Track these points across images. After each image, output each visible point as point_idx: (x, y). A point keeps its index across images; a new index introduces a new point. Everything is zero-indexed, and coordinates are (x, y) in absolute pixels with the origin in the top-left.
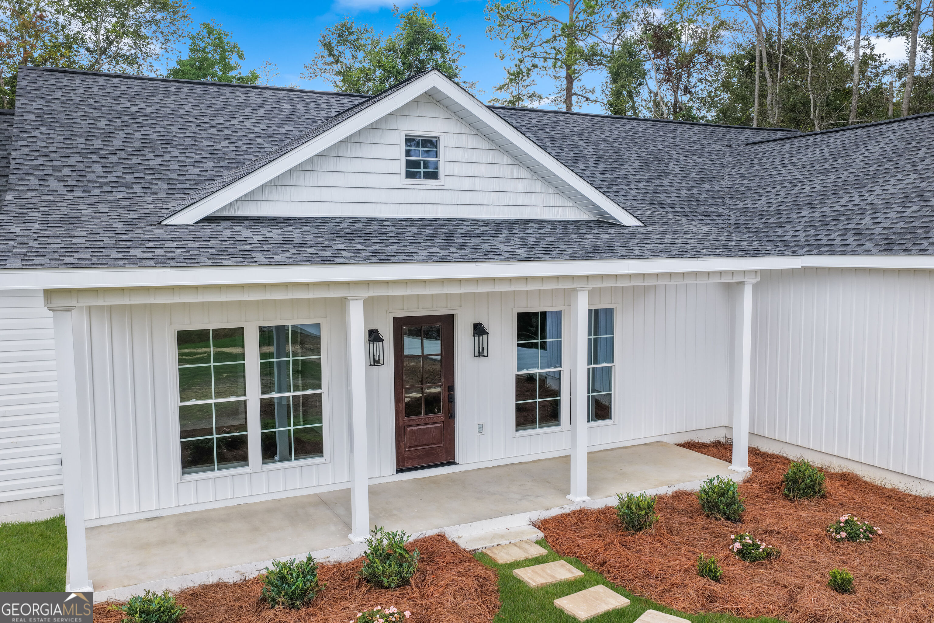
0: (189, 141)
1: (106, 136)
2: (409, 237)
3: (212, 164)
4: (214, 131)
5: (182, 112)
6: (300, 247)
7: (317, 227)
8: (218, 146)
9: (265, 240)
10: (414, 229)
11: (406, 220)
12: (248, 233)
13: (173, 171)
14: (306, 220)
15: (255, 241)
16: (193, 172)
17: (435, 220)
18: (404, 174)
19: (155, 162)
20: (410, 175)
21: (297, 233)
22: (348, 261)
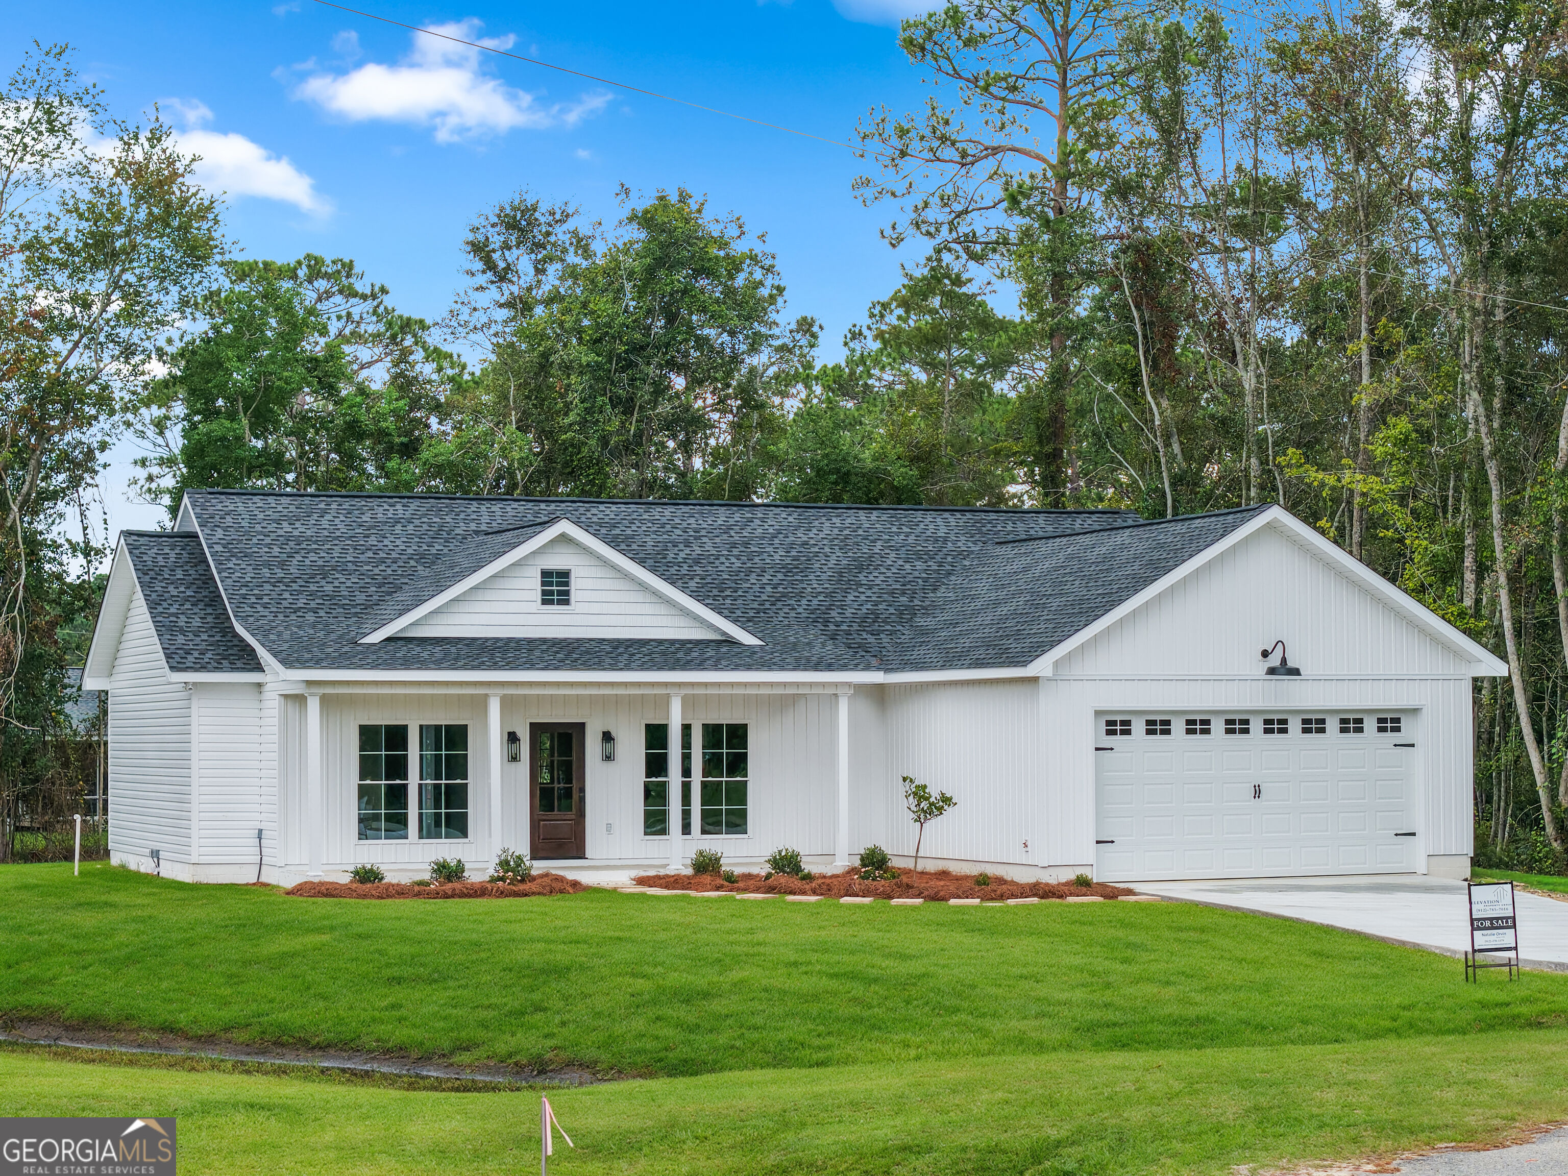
0: (351, 566)
1: (282, 565)
2: (537, 653)
3: (374, 589)
4: (370, 554)
5: (338, 534)
6: (456, 659)
7: (467, 645)
8: (376, 571)
9: (432, 654)
10: (544, 647)
11: (540, 639)
12: (418, 649)
13: (344, 597)
14: (460, 639)
15: (425, 654)
16: (361, 598)
17: (565, 639)
18: (539, 601)
19: (329, 588)
20: (544, 602)
21: (453, 649)
22: (489, 668)
